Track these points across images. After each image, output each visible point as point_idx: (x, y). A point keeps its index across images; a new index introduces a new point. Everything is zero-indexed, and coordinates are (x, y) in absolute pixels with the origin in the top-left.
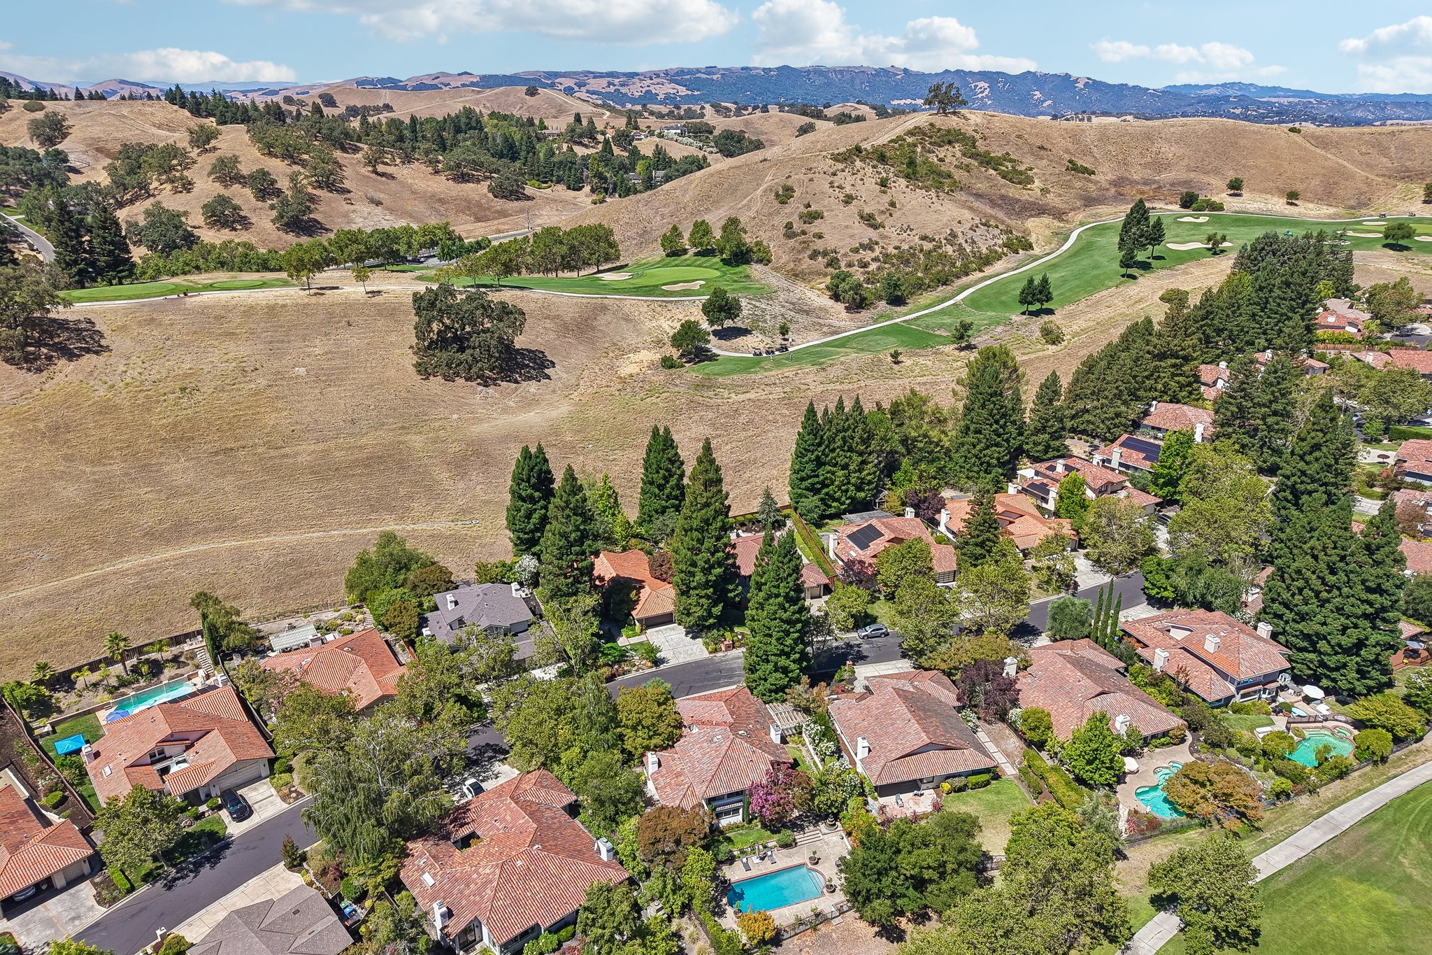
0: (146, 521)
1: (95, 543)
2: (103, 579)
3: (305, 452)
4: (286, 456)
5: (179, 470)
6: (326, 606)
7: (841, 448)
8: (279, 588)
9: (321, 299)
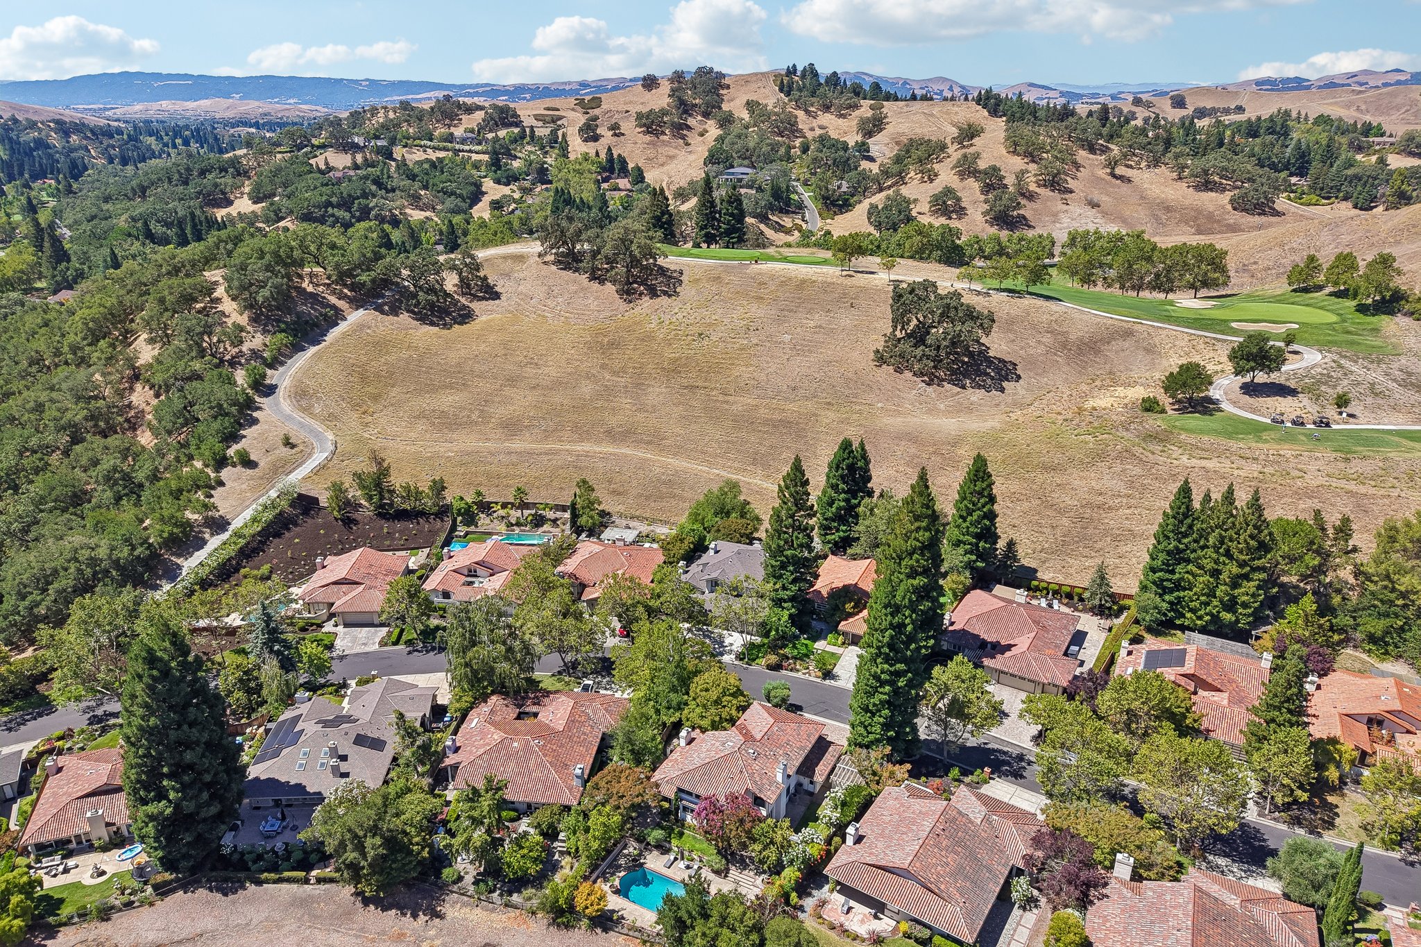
0: (613, 421)
1: (576, 428)
2: (556, 453)
3: (740, 404)
4: (727, 402)
5: (656, 393)
6: (666, 523)
7: (1216, 549)
8: (647, 498)
9: (848, 281)
